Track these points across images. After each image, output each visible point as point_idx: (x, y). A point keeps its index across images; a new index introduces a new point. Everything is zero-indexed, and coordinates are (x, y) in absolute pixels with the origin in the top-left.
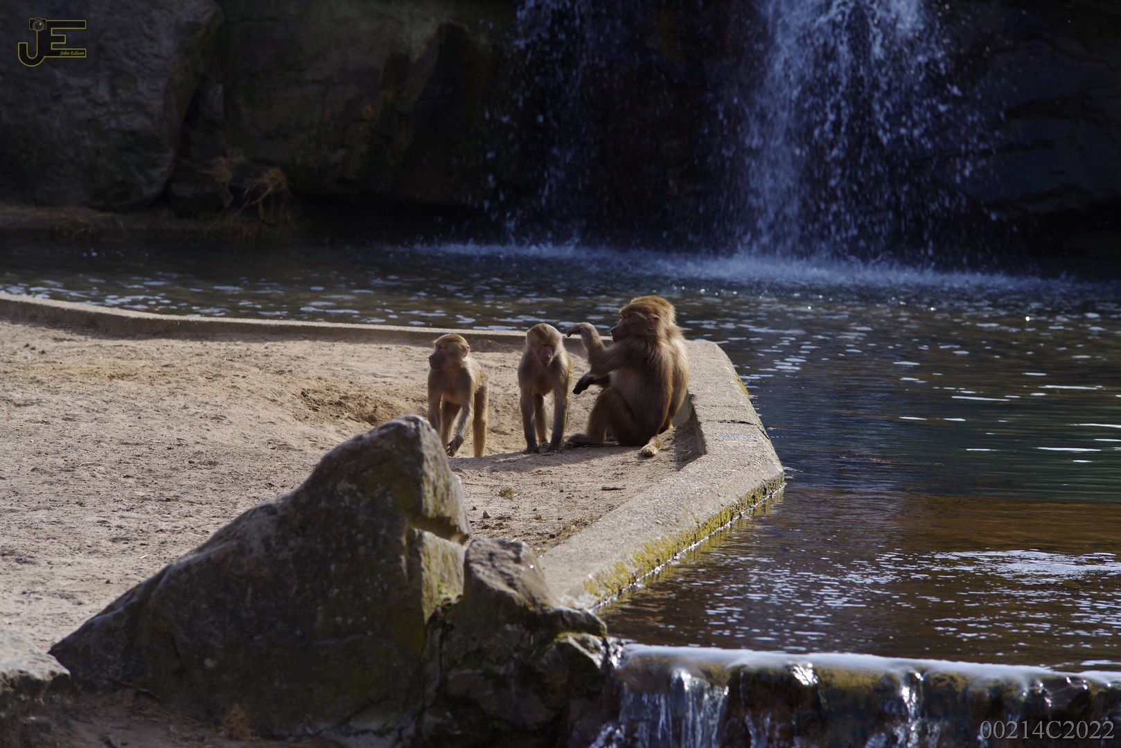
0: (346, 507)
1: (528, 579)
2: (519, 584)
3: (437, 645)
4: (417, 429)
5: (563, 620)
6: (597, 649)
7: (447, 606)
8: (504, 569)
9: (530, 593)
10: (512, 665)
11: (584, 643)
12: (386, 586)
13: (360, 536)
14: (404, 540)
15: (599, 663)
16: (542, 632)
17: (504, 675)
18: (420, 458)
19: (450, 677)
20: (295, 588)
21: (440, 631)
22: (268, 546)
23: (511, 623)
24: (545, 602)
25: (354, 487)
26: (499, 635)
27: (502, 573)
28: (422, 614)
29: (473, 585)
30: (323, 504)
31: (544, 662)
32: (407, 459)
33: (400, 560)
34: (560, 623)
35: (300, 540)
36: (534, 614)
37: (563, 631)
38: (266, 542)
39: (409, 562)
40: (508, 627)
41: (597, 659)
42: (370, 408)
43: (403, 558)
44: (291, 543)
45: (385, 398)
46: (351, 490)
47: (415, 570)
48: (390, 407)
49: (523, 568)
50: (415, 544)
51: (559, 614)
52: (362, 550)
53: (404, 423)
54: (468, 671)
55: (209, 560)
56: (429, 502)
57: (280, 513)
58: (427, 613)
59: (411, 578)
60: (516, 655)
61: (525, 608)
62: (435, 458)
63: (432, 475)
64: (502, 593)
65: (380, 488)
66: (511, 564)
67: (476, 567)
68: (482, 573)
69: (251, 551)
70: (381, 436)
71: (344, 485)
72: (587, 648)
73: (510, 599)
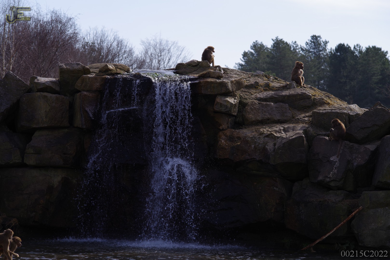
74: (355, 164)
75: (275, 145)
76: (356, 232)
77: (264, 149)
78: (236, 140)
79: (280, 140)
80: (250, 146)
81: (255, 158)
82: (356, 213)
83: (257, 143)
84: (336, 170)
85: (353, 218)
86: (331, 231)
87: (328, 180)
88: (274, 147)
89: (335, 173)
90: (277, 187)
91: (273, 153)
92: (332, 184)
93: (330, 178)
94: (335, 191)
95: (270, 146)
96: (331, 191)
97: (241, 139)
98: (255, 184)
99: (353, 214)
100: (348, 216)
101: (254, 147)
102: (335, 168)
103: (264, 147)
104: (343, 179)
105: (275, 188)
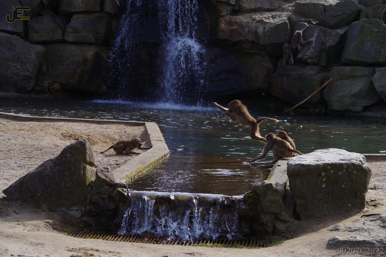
0: (69, 160)
1: (110, 176)
2: (108, 177)
3: (90, 191)
4: (85, 142)
5: (118, 185)
6: (126, 191)
7: (92, 182)
8: (104, 174)
9: (110, 179)
10: (106, 195)
11: (123, 190)
12: (78, 178)
13: (72, 166)
14: (82, 167)
15: (126, 195)
16: (113, 188)
17: (105, 198)
18: (86, 149)
19: (92, 198)
20: (57, 178)
21: (90, 188)
22: (51, 168)
23: (106, 186)
24: (114, 181)
25: (71, 155)
26: (103, 188)
27: (104, 175)
28: (86, 184)
29: (98, 177)
30: (64, 159)
31: (114, 194)
32: (83, 149)
33: (81, 172)
34: (117, 186)
35: (58, 167)
36: (112, 184)
37: (118, 188)
38: (51, 167)
39: (83, 172)
40: (106, 187)
41: (126, 194)
42: (77, 137)
43: (82, 171)
44: (56, 168)
45: (80, 135)
46: (70, 156)
47: (85, 174)
48: (82, 137)
49: (109, 174)
50: (85, 168)
51: (117, 184)
52: (72, 169)
53: (82, 141)
54: (97, 197)
55: (38, 171)
56: (88, 159)
57: (54, 161)
58: (87, 184)
59: (84, 176)
60: (107, 193)
61: (110, 182)
62: (89, 149)
63: (88, 152)
64: (104, 179)
65: (77, 155)
66: (106, 173)
67: (99, 173)
68: (100, 174)
69: (47, 169)
70: (77, 144)
71: (68, 155)
72: (123, 191)
73: (106, 180)
74: (328, 45)
75: (264, 29)
76: (326, 99)
77: (256, 32)
78: (233, 25)
79: (269, 25)
80: (245, 29)
81: (248, 39)
82: (327, 84)
83: (251, 27)
84: (312, 50)
85: (325, 87)
86: (307, 97)
87: (306, 57)
88: (264, 30)
89: (311, 52)
90: (265, 63)
91: (263, 36)
92: (309, 61)
93: (307, 56)
94: (311, 66)
95: (260, 30)
96: (308, 67)
97: (238, 24)
98: (248, 60)
99: (325, 84)
100: (321, 86)
101: (248, 30)
102: (312, 48)
103: (256, 30)
104: (318, 57)
105: (264, 63)
